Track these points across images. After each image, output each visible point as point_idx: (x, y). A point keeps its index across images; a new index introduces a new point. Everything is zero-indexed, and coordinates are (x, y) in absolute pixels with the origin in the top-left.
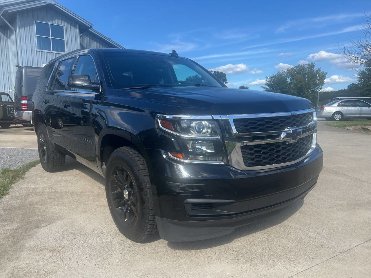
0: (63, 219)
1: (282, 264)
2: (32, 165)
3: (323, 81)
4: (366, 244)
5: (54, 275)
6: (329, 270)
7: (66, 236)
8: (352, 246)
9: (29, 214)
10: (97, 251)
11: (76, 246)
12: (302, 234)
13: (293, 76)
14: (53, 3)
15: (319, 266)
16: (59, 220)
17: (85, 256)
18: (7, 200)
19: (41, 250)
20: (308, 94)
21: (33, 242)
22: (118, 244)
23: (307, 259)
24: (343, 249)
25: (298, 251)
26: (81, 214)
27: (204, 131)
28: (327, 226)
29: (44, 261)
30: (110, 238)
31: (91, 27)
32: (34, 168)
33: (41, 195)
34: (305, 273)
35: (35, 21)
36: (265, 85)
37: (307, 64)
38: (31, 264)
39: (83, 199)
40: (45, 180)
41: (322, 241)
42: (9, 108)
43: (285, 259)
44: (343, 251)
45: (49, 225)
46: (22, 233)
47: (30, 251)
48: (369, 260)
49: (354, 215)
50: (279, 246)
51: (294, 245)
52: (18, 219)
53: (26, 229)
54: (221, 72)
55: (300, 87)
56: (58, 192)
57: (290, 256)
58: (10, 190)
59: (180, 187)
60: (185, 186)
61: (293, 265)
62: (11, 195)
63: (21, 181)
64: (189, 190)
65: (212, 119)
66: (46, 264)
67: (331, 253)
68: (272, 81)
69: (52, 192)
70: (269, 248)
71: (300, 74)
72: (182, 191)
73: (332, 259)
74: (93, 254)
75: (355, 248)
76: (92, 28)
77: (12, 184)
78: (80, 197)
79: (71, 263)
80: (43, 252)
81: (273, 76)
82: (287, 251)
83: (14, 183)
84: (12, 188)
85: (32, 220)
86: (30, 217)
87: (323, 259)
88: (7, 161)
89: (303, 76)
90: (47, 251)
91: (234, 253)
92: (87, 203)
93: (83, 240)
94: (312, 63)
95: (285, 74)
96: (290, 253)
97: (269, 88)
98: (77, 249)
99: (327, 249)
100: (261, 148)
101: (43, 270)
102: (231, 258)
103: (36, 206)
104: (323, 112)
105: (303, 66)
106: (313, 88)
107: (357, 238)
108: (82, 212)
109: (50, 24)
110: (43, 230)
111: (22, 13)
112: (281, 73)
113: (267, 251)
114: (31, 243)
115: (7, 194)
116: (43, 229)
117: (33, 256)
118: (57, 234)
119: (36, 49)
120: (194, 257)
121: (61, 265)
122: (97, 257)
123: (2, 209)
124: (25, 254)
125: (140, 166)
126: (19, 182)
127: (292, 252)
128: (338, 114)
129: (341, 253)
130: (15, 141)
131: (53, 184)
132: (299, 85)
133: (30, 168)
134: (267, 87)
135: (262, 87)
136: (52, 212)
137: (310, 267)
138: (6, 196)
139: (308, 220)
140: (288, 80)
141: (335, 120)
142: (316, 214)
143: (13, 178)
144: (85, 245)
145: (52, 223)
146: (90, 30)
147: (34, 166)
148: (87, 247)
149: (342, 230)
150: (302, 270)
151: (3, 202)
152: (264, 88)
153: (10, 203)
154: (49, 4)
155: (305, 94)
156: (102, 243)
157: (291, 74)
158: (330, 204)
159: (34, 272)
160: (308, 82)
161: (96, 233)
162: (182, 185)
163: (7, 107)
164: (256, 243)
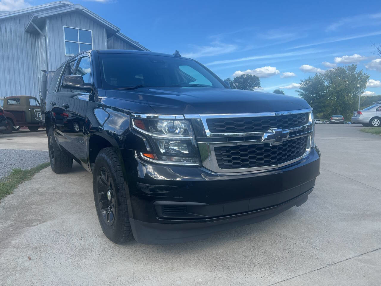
0: (55, 219)
1: (260, 273)
2: (44, 166)
3: (365, 85)
4: (360, 257)
5: (29, 272)
6: (310, 282)
7: (51, 236)
8: (344, 259)
9: (24, 213)
10: (77, 252)
11: (58, 246)
12: (292, 243)
13: (331, 79)
14: (81, 8)
15: (300, 277)
16: (51, 219)
17: (64, 256)
18: (10, 199)
19: (24, 248)
20: (348, 99)
21: (19, 240)
22: (100, 245)
23: (289, 269)
24: (333, 261)
25: (283, 260)
26: (73, 215)
27: (177, 131)
28: (323, 237)
29: (24, 258)
30: (94, 239)
31: (118, 31)
32: (45, 169)
33: (43, 195)
34: (282, 284)
35: (64, 26)
36: (300, 88)
37: (348, 66)
38: (11, 260)
39: (81, 200)
40: (51, 181)
41: (312, 251)
42: (37, 112)
43: (266, 268)
44: (333, 263)
45: (40, 224)
46: (12, 231)
47: (13, 248)
48: (358, 274)
49: (357, 226)
50: (263, 254)
51: (279, 254)
52: (13, 217)
53: (18, 227)
54: (254, 76)
55: (338, 91)
56: (59, 193)
57: (272, 266)
58: (15, 189)
59: (149, 188)
60: (154, 187)
61: (272, 275)
62: (14, 194)
63: (28, 182)
64: (159, 191)
65: (184, 118)
66: (25, 262)
67: (318, 264)
68: (307, 84)
69: (53, 193)
70: (252, 256)
71: (340, 77)
72: (152, 193)
73: (317, 271)
74: (73, 253)
75: (347, 261)
76: (120, 32)
77: (18, 184)
78: (79, 198)
79: (48, 262)
80: (26, 250)
81: (309, 79)
82: (270, 261)
83: (22, 183)
84: (17, 188)
85: (26, 219)
86: (25, 216)
87: (307, 270)
88: (23, 162)
89: (343, 79)
90: (30, 249)
91: (213, 259)
92: (83, 204)
93: (67, 240)
94: (353, 65)
95: (323, 77)
96: (273, 262)
97: (304, 92)
98: (58, 248)
99: (315, 260)
100: (239, 149)
101: (20, 267)
102: (209, 265)
103: (34, 206)
104: (360, 117)
105: (344, 68)
106: (354, 92)
107: (353, 250)
108: (75, 213)
109: (78, 29)
110: (33, 229)
111: (52, 18)
112: (319, 76)
113: (248, 259)
114: (17, 241)
115: (11, 193)
116: (34, 227)
117: (15, 253)
118: (44, 233)
119: (65, 54)
120: (171, 262)
121: (38, 263)
122: (75, 257)
123: (2, 208)
124: (8, 251)
125: (118, 167)
126: (26, 182)
127: (275, 262)
128: (376, 120)
129: (329, 265)
130: (36, 144)
131: (57, 185)
132: (338, 89)
133: (41, 170)
134: (302, 91)
135: (296, 91)
136: (47, 212)
137: (291, 277)
138: (10, 195)
139: (304, 229)
140: (326, 83)
141: (373, 126)
142: (315, 223)
143: (21, 178)
144: (67, 245)
145: (43, 223)
146: (117, 34)
147: (45, 168)
148: (68, 246)
149: (338, 241)
150: (280, 281)
151: (5, 201)
152: (298, 91)
153: (11, 202)
154: (78, 9)
155: (345, 98)
156: (85, 244)
157: (329, 77)
158: (334, 213)
159: (11, 268)
160: (349, 85)
161: (82, 233)
162: (151, 186)
163: (34, 111)
164: (240, 250)
